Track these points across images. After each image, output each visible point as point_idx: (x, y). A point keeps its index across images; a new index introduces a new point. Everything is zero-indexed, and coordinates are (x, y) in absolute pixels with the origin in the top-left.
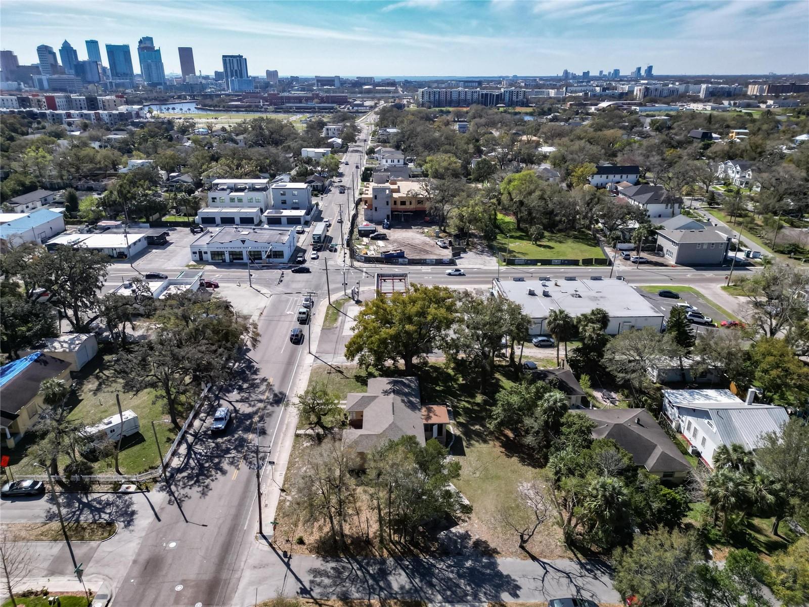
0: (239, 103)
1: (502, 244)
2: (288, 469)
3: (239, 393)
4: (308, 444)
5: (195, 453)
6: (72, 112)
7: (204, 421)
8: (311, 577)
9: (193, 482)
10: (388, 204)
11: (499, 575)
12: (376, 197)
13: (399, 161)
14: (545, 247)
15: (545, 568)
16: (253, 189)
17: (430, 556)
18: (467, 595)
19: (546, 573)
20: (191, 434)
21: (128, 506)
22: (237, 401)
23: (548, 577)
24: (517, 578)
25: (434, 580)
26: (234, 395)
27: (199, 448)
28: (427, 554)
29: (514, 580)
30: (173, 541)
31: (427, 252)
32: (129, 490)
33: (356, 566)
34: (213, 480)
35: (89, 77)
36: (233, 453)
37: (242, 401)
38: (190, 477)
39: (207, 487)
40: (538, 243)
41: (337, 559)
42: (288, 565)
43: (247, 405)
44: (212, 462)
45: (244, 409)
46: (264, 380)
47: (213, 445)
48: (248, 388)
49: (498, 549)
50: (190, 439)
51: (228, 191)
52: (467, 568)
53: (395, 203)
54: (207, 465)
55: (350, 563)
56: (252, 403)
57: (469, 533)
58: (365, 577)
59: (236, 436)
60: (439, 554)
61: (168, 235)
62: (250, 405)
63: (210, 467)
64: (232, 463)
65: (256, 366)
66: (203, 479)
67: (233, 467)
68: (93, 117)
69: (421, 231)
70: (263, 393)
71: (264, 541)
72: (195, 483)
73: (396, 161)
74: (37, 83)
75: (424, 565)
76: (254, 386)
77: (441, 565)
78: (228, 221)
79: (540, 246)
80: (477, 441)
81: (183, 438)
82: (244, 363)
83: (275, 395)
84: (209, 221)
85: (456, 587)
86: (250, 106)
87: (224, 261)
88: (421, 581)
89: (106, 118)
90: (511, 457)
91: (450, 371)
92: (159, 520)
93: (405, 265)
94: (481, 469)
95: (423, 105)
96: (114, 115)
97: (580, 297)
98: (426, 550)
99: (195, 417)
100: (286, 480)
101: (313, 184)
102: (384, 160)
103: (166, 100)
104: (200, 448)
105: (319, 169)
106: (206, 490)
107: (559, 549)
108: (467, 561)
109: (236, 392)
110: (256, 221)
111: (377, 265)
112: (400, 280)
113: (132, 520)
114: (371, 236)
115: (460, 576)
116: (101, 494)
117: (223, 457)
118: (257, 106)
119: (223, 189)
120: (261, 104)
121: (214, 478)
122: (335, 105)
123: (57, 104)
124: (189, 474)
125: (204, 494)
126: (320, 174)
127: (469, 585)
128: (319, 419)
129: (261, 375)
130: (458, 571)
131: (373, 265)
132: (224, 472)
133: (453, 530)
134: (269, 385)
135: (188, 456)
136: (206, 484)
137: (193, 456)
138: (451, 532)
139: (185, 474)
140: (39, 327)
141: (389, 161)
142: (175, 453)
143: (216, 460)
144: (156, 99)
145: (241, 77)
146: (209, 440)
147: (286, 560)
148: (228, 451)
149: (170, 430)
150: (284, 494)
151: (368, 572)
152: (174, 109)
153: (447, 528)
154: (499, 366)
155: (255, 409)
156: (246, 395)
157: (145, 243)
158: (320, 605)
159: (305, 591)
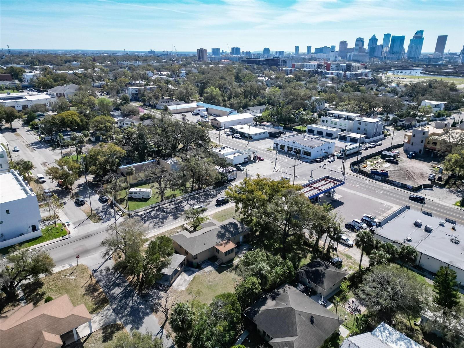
0: (452, 70)
3: (195, 202)
6: (335, 72)
7: (170, 205)
8: (103, 269)
10: (422, 142)
11: (141, 319)
12: (414, 136)
16: (349, 119)
17: (138, 293)
18: (122, 314)
21: (112, 218)
24: (143, 326)
25: (124, 301)
27: (153, 213)
28: (139, 291)
29: (141, 326)
32: (119, 214)
33: (117, 276)
34: (138, 224)
35: (376, 54)
37: (191, 205)
41: (118, 270)
42: (106, 261)
45: (187, 208)
46: (210, 201)
47: (158, 214)
48: (201, 202)
49: (158, 313)
50: (157, 208)
52: (139, 307)
55: (118, 274)
57: (163, 298)
58: (113, 281)
59: (168, 215)
60: (142, 295)
61: (285, 134)
63: (145, 220)
65: (218, 195)
68: (342, 75)
74: (348, 57)
75: (131, 294)
76: (204, 202)
77: (135, 299)
78: (320, 133)
80: (236, 273)
81: (155, 207)
82: (217, 192)
85: (124, 308)
86: (456, 73)
87: (284, 151)
88: (120, 297)
89: (349, 76)
93: (379, 181)
94: (215, 283)
96: (353, 74)
97: (457, 243)
99: (170, 202)
101: (402, 122)
105: (419, 114)
108: (143, 305)
110: (334, 136)
111: (359, 175)
112: (335, 183)
113: (106, 222)
114: (387, 159)
115: (132, 307)
116: (113, 210)
117: (153, 219)
119: (332, 116)
123: (331, 67)
127: (128, 312)
129: (213, 199)
130: (135, 305)
133: (161, 293)
134: (208, 204)
138: (159, 293)
139: (137, 218)
142: (145, 210)
144: (401, 67)
146: (160, 212)
148: (157, 218)
151: (116, 281)
152: (401, 72)
153: (160, 290)
158: (91, 277)
159: (95, 271)
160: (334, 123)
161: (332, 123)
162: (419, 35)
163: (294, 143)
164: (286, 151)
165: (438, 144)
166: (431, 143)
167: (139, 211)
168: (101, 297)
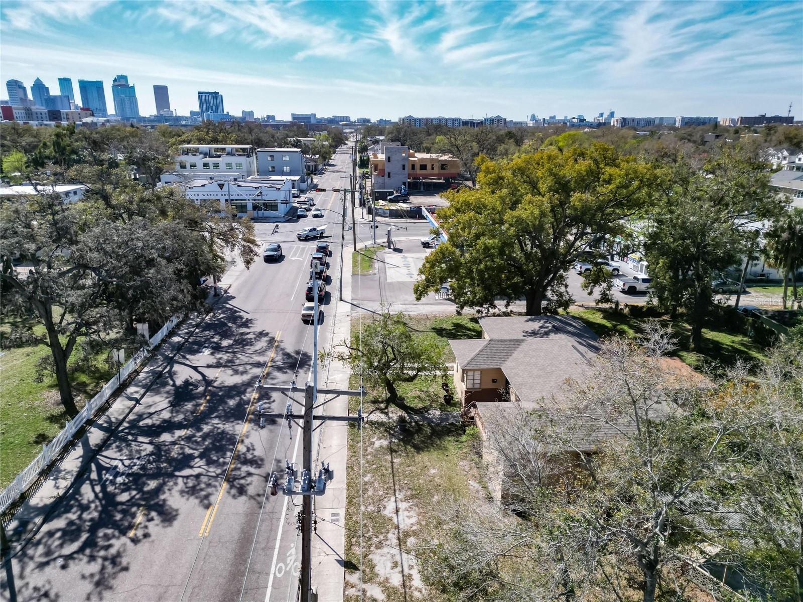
2: (350, 501)
3: (212, 354)
4: (385, 443)
5: (100, 468)
9: (75, 546)
10: (404, 169)
12: (389, 159)
20: (100, 427)
22: (209, 366)
26: (204, 357)
27: (113, 457)
34: (135, 541)
36: (199, 466)
37: (218, 365)
38: (70, 534)
39: (114, 560)
43: (230, 372)
44: (140, 490)
45: (225, 378)
46: (262, 334)
47: (150, 448)
48: (230, 346)
51: (201, 156)
53: (413, 167)
54: (124, 497)
56: (241, 369)
59: (206, 428)
62: (236, 372)
63: (132, 502)
64: (192, 491)
65: (245, 316)
66: (107, 537)
67: (193, 501)
70: (261, 352)
72: (81, 550)
76: (243, 343)
81: (81, 434)
82: (223, 313)
83: (288, 355)
96: (77, 125)
99: (116, 394)
100: (352, 534)
104: (117, 455)
106: (110, 569)
109: (207, 352)
114: (389, 198)
117: (172, 476)
121: (140, 533)
123: (15, 115)
124: (71, 523)
125: (102, 583)
128: (392, 390)
129: (257, 328)
131: (402, 220)
132: (168, 516)
135: (81, 476)
136: (113, 551)
137: (94, 476)
139: (60, 523)
142: (50, 470)
143: (152, 484)
145: (217, 112)
146: (140, 439)
148: (185, 461)
149: (53, 419)
150: (354, 578)
155: (246, 378)
156: (225, 357)
160: (211, 166)
161: (206, 165)
162: (123, 82)
163: (221, 186)
165: (429, 167)
166: (418, 167)
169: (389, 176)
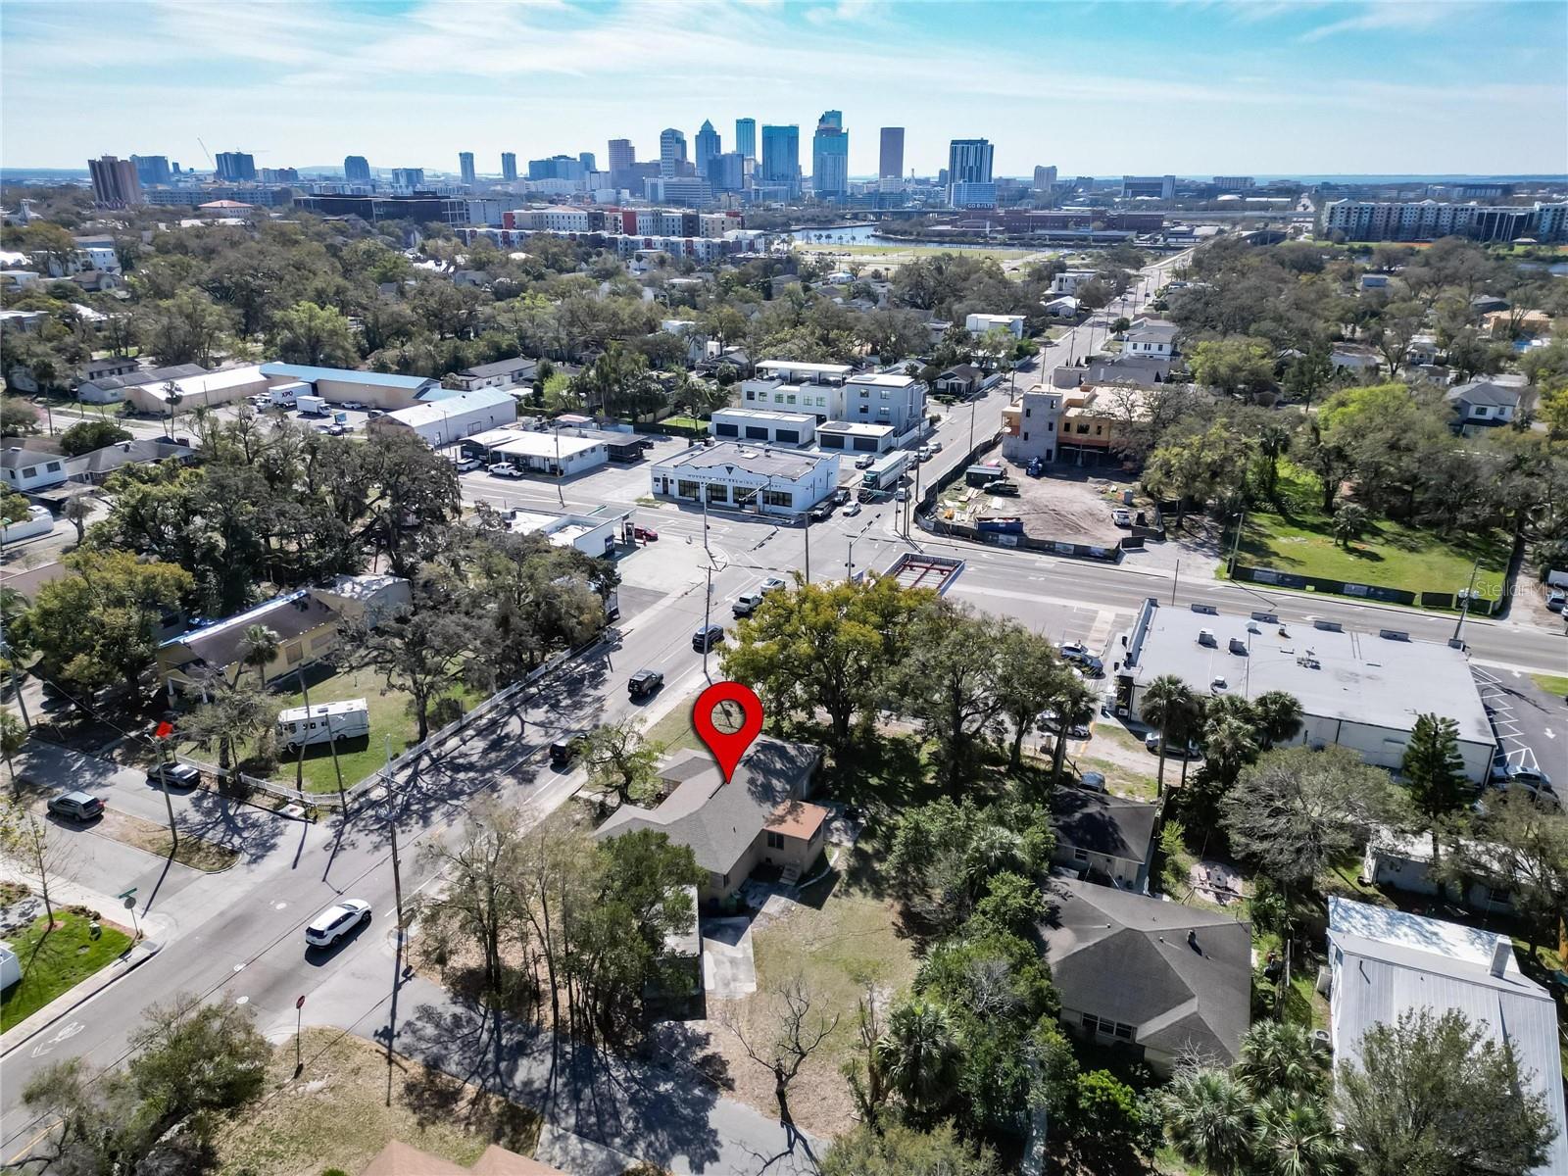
0: (949, 227)
1: (1262, 535)
3: (547, 712)
4: (579, 817)
5: (415, 787)
6: (655, 238)
7: (464, 743)
8: (412, 1018)
9: (376, 827)
10: (1051, 429)
11: (700, 1125)
13: (1160, 348)
14: (1362, 554)
15: (791, 1145)
16: (822, 381)
17: (615, 1051)
18: (618, 1134)
19: (785, 1154)
20: (431, 757)
21: (274, 835)
22: (534, 723)
23: (786, 1161)
24: (724, 1142)
25: (588, 1091)
26: (538, 714)
27: (425, 780)
28: (612, 1046)
29: (717, 1143)
30: (285, 900)
31: (1077, 529)
32: (292, 814)
33: (490, 1023)
34: (404, 831)
35: (728, 182)
36: (463, 800)
37: (541, 724)
38: (380, 819)
40: (1351, 544)
41: (470, 1002)
42: (397, 987)
43: (543, 733)
44: (424, 805)
45: (534, 737)
46: (598, 699)
47: (448, 781)
48: (565, 707)
49: (737, 1084)
50: (425, 762)
51: (778, 381)
52: (657, 1094)
53: (1067, 427)
54: (414, 807)
55: (485, 1017)
56: (552, 731)
57: (712, 1038)
58: (488, 1045)
59: (488, 775)
60: (631, 1054)
61: (651, 446)
62: (546, 734)
63: (416, 811)
65: (608, 675)
67: (445, 820)
68: (683, 248)
69: (1102, 487)
70: (580, 720)
71: (395, 942)
72: (378, 829)
73: (1155, 348)
75: (591, 1062)
76: (577, 705)
77: (619, 1073)
78: (757, 434)
79: (1351, 551)
80: (865, 891)
81: (418, 759)
82: (595, 666)
84: (727, 431)
85: (611, 1115)
86: (964, 234)
87: (697, 500)
88: (565, 1085)
89: (702, 251)
90: (904, 937)
91: (923, 757)
92: (294, 867)
93: (1011, 548)
94: (828, 941)
95: (1327, 236)
96: (714, 244)
97: (1317, 667)
98: (614, 1040)
99: (455, 734)
101: (951, 381)
102: (1130, 345)
103: (831, 222)
104: (428, 780)
105: (980, 353)
106: (384, 842)
107: (848, 1122)
108: (666, 1081)
109: (544, 708)
110: (803, 438)
111: (954, 542)
112: (942, 571)
113: (262, 857)
114: (988, 485)
115: (634, 1101)
116: (256, 810)
118: (977, 234)
119: (772, 379)
120: (988, 229)
121: (408, 829)
122: (1132, 234)
123: (638, 224)
125: (378, 846)
126: (981, 363)
127: (636, 1120)
128: (629, 781)
129: (601, 691)
130: (638, 1091)
131: (945, 540)
132: (426, 824)
133: (688, 1024)
134: (601, 709)
135: (403, 787)
137: (409, 790)
138: (682, 1027)
139: (377, 812)
140: (331, 555)
141: (1140, 346)
142: (387, 779)
143: (434, 804)
144: (813, 220)
145: (979, 179)
146: (448, 772)
147: (401, 979)
148: (458, 795)
149: (408, 743)
151: (500, 1038)
152: (828, 237)
153: (681, 1018)
154: (1033, 769)
156: (553, 717)
157: (605, 456)
158: (390, 1062)
159: (387, 1034)
160: (785, 399)
161: (779, 398)
162: (832, 124)
163: (730, 469)
164: (703, 499)
165: (1093, 429)
166: (1074, 427)
167: (369, 786)
168: (494, 1110)
169: (1026, 437)
